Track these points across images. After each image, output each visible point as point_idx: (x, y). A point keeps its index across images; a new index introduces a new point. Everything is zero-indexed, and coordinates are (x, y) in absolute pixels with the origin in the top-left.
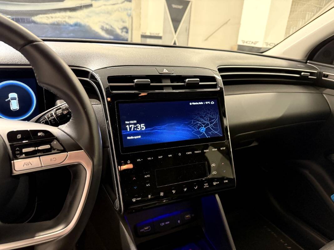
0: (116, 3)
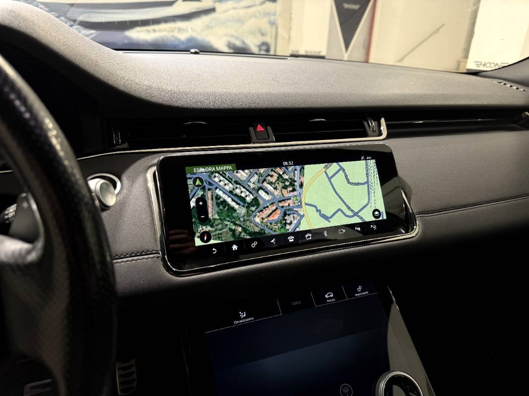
0: (252, 4)
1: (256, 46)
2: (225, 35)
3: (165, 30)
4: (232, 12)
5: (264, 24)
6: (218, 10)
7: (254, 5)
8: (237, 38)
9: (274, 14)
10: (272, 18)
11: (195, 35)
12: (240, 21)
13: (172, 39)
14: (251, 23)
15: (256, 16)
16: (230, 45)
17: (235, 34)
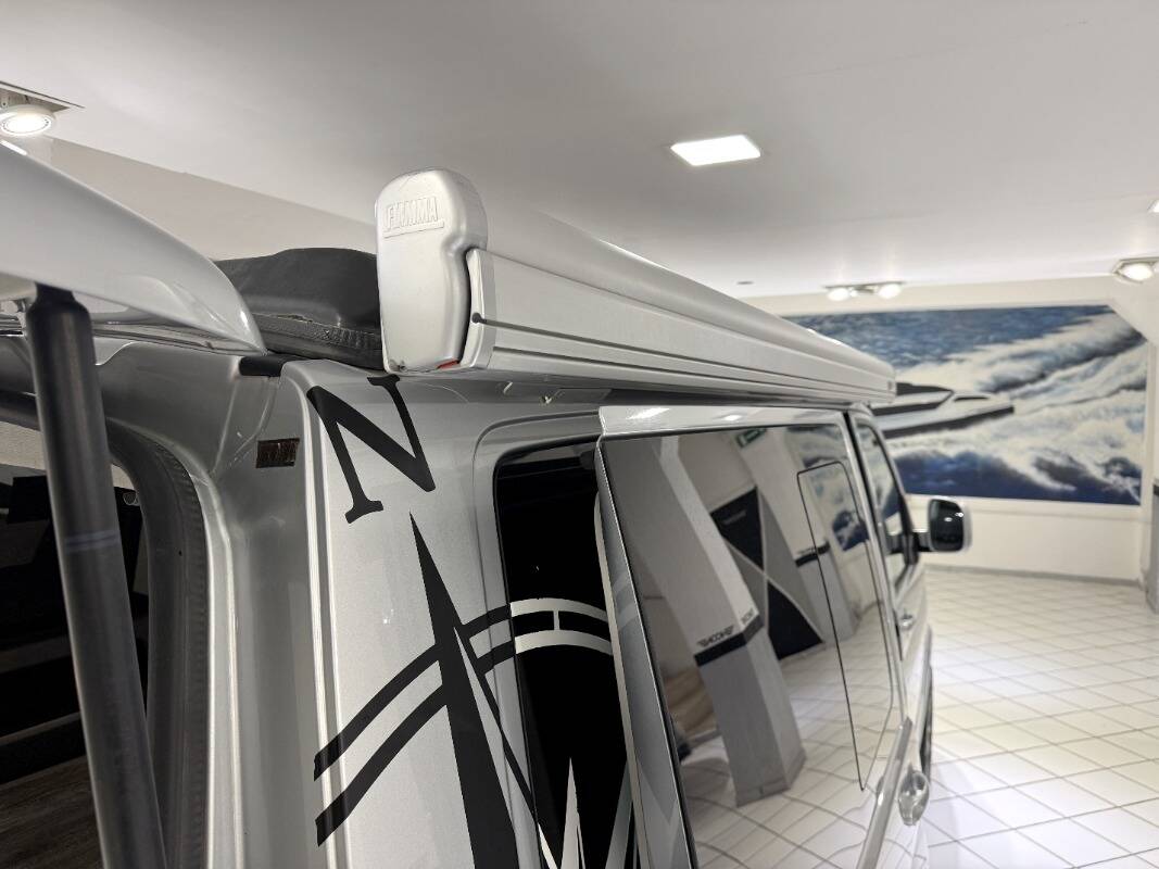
1: (1097, 465)
2: (1032, 449)
3: (921, 443)
4: (1046, 412)
5: (1117, 427)
6: (1017, 410)
7: (1095, 398)
8: (1056, 453)
9: (1141, 410)
10: (1136, 417)
11: (972, 448)
12: (1064, 425)
13: (934, 456)
14: (1089, 428)
15: (1098, 417)
16: (1042, 465)
17: (1054, 446)
